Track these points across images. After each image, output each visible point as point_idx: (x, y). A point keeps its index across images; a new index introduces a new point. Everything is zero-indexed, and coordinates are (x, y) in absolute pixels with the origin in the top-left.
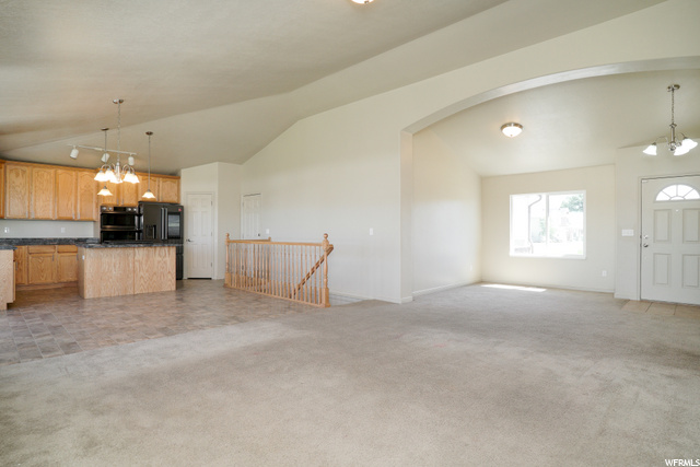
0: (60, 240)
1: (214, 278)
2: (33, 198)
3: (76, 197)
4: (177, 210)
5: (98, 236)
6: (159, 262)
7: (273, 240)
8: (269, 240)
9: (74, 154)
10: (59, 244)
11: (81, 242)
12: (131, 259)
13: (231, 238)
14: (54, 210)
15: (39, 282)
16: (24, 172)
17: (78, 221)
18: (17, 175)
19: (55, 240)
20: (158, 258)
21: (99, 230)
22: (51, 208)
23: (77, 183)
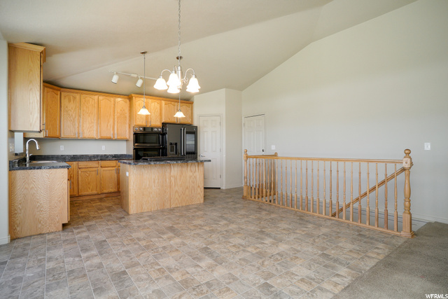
0: (102, 156)
1: (223, 187)
2: (81, 121)
3: (114, 119)
4: (193, 131)
5: (131, 152)
6: (191, 177)
7: (279, 155)
8: (276, 155)
9: (115, 79)
10: (101, 160)
11: (118, 158)
12: (167, 174)
13: (249, 154)
14: (97, 131)
15: (86, 193)
16: (75, 98)
17: (116, 140)
18: (70, 101)
19: (97, 156)
20: (189, 173)
21: (132, 147)
22: (95, 129)
23: (114, 108)
